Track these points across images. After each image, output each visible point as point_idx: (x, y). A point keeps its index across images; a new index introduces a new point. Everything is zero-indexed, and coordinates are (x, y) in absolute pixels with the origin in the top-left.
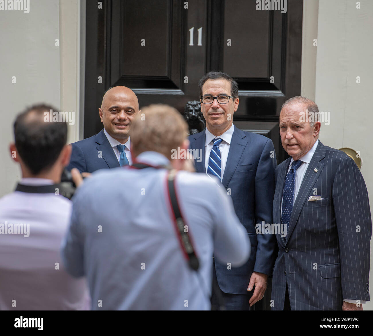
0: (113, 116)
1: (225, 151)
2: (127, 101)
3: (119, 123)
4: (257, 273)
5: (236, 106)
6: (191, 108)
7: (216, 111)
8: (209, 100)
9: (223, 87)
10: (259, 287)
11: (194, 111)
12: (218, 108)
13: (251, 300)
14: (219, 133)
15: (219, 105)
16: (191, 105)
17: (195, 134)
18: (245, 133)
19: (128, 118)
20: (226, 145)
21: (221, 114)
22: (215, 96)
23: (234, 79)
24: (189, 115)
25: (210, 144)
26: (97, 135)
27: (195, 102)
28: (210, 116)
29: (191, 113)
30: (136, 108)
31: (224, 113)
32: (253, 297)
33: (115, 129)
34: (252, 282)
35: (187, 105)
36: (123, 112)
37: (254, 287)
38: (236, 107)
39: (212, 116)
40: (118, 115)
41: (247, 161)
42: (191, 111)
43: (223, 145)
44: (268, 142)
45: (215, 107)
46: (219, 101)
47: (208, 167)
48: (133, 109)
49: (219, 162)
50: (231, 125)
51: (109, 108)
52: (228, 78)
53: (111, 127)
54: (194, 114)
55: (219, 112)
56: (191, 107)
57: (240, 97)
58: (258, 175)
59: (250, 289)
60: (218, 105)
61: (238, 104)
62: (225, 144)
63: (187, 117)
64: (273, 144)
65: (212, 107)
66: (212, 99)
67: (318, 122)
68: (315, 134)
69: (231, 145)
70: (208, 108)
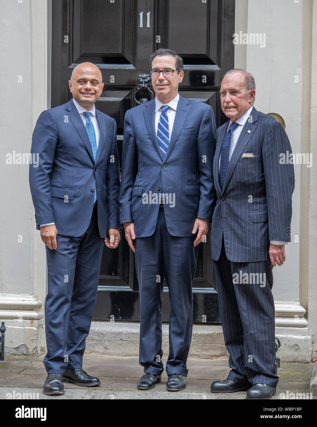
0: (80, 86)
1: (171, 116)
2: (92, 74)
3: (85, 92)
4: (200, 219)
6: (141, 80)
7: (162, 83)
8: (156, 73)
9: (169, 62)
10: (202, 230)
11: (144, 83)
12: (164, 80)
13: (195, 242)
14: (166, 101)
15: (165, 78)
16: (142, 78)
17: (145, 102)
18: (189, 101)
19: (93, 88)
20: (173, 111)
22: (162, 70)
23: (179, 55)
24: (139, 86)
25: (159, 110)
26: (67, 104)
27: (145, 75)
29: (142, 84)
30: (99, 80)
31: (168, 85)
32: (197, 239)
33: (81, 98)
34: (195, 226)
35: (138, 78)
36: (89, 83)
37: (198, 230)
38: (181, 79)
39: (158, 87)
40: (85, 86)
41: (191, 124)
42: (142, 83)
43: (170, 111)
44: (208, 108)
45: (161, 79)
46: (164, 74)
47: (158, 130)
48: (97, 81)
49: (167, 126)
50: (176, 95)
51: (78, 80)
52: (173, 54)
53: (78, 96)
54: (144, 86)
55: (164, 83)
56: (141, 79)
57: (185, 71)
58: (200, 136)
59: (194, 232)
60: (163, 77)
61: (183, 76)
63: (138, 88)
64: (212, 110)
65: (158, 79)
66: (158, 72)
67: (253, 90)
68: (250, 101)
69: (176, 111)
70: (155, 80)
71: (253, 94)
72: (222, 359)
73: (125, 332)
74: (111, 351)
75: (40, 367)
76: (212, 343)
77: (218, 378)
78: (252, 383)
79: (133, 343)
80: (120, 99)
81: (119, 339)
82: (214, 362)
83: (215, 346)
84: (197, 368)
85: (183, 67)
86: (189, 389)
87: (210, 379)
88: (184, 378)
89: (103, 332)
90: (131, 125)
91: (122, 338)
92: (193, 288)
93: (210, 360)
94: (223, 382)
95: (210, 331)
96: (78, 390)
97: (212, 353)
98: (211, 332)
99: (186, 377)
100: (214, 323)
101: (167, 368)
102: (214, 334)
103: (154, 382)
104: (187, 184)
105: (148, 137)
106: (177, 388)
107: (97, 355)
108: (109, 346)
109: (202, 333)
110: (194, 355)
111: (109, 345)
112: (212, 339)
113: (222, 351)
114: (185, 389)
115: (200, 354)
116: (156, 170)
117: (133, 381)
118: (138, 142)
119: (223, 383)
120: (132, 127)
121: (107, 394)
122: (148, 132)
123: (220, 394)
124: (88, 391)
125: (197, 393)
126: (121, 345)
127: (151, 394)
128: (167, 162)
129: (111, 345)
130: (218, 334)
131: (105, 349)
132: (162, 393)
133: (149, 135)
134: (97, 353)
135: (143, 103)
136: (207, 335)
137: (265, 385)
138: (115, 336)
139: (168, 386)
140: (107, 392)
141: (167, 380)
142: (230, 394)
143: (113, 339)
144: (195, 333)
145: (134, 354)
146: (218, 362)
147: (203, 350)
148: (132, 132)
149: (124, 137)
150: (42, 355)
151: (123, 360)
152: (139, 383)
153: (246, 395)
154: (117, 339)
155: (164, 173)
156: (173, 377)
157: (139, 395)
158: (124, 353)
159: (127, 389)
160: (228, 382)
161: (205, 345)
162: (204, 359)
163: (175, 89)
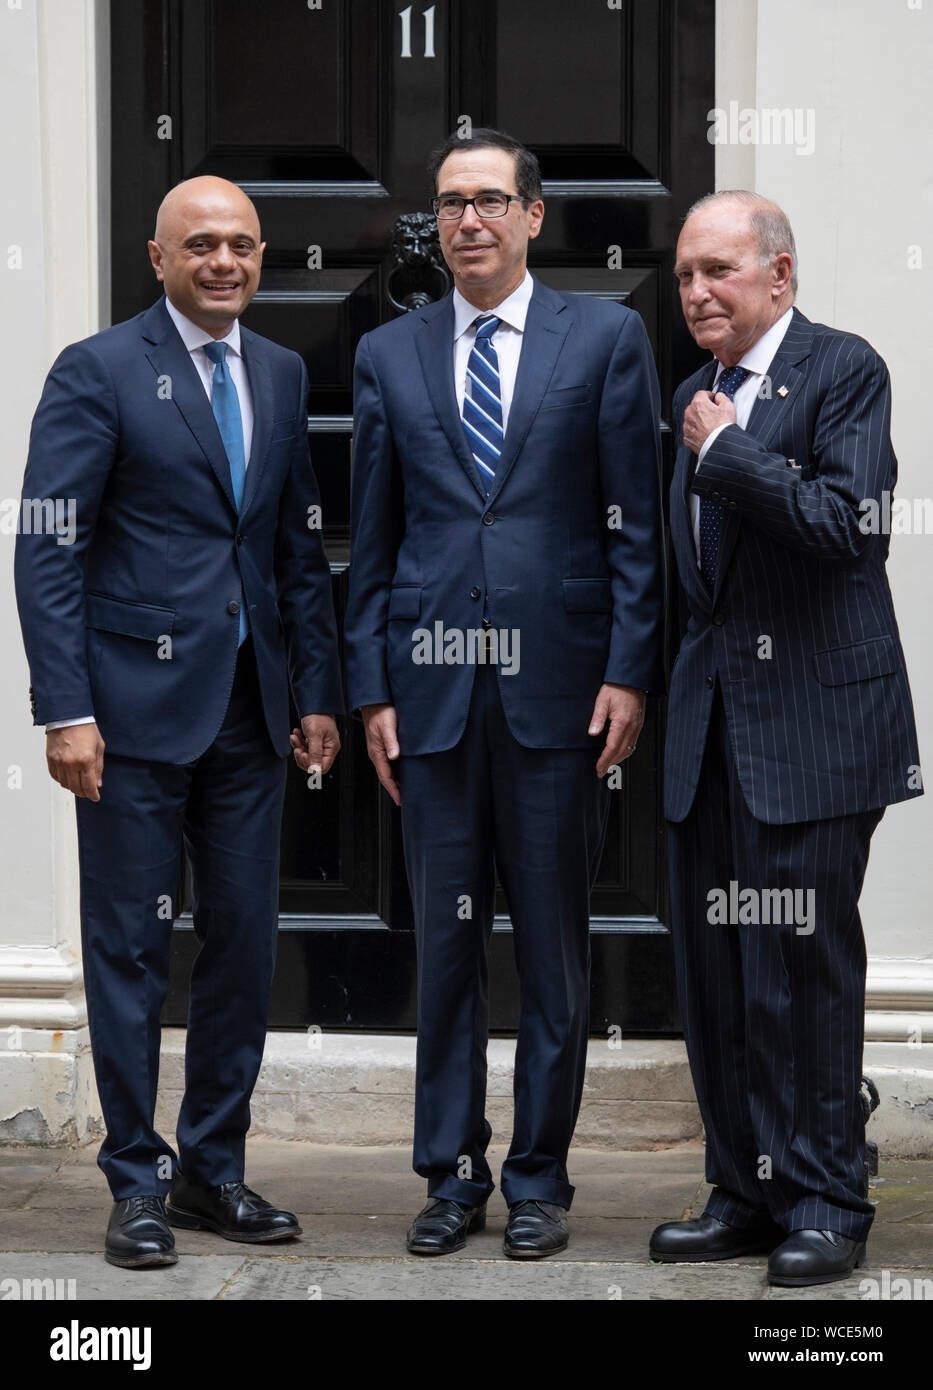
0: (197, 261)
1: (508, 350)
2: (234, 217)
3: (214, 279)
5: (534, 222)
6: (409, 233)
7: (473, 240)
8: (453, 209)
9: (493, 171)
10: (621, 723)
11: (417, 242)
12: (478, 230)
13: (601, 761)
15: (481, 222)
16: (410, 225)
17: (421, 306)
18: (564, 298)
19: (239, 265)
20: (512, 333)
21: (490, 247)
22: (470, 197)
24: (403, 253)
25: (468, 332)
26: (146, 315)
27: (420, 218)
28: (457, 255)
29: (410, 247)
30: (256, 237)
31: (495, 245)
32: (606, 752)
34: (600, 709)
35: (398, 225)
36: (224, 248)
37: (608, 723)
38: (535, 225)
39: (462, 255)
40: (211, 258)
41: (573, 375)
42: (411, 241)
43: (504, 334)
44: (628, 320)
45: (468, 228)
46: (479, 210)
47: (465, 399)
48: (251, 240)
49: (495, 385)
50: (522, 278)
51: (185, 239)
52: (506, 145)
53: (191, 295)
54: (417, 251)
55: (480, 241)
56: (408, 230)
58: (606, 413)
59: (595, 729)
60: (477, 220)
61: (542, 217)
62: (509, 331)
63: (400, 260)
64: (644, 326)
65: (461, 227)
66: (460, 205)
67: (785, 254)
68: (776, 292)
69: (525, 334)
70: (450, 232)
71: (784, 267)
72: (686, 1151)
73: (365, 1067)
74: (319, 1128)
75: (86, 1185)
76: (652, 1096)
77: (672, 1214)
78: (788, 1227)
79: (391, 1100)
80: (339, 296)
81: (346, 1087)
82: (659, 1160)
83: (663, 1107)
84: (605, 1180)
85: (540, 186)
86: (578, 1250)
87: (648, 1215)
88: (561, 1213)
89: (293, 1067)
90: (378, 384)
91: (355, 1085)
92: (591, 919)
93: (645, 1154)
94: (688, 1225)
95: (645, 1057)
96: (213, 1257)
97: (651, 1130)
98: (648, 1061)
99: (568, 1210)
100: (659, 1030)
101: (504, 1181)
102: (660, 1068)
103: (463, 1228)
104: (568, 575)
105: (435, 422)
106: (539, 1248)
107: (275, 1141)
108: (312, 1110)
109: (619, 1065)
110: (595, 1137)
111: (312, 1107)
112: (651, 1086)
113: (685, 1123)
114: (566, 1252)
115: (614, 1135)
116: (462, 533)
117: (395, 1226)
118: (402, 439)
119: (691, 1230)
120: (379, 389)
121: (309, 1270)
122: (434, 407)
123: (682, 1267)
124: (246, 1262)
125: (605, 1264)
126: (352, 1110)
127: (453, 1268)
128: (500, 503)
129: (321, 1108)
130: (674, 1067)
131: (300, 1123)
132: (490, 1267)
133: (437, 416)
134: (274, 1136)
135: (414, 308)
136: (637, 1070)
137: (829, 1234)
138: (334, 1081)
139: (508, 1240)
140: (306, 1263)
141: (503, 1222)
142: (712, 1264)
143: (326, 1089)
144: (596, 1066)
145: (398, 1137)
146: (672, 1159)
147: (624, 1120)
148: (380, 407)
149: (355, 422)
150: (92, 1145)
151: (357, 1158)
152: (412, 1232)
153: (765, 1268)
154: (339, 1088)
155: (489, 542)
156: (523, 1213)
157: (412, 1272)
158: (364, 1134)
159: (371, 1255)
160: (707, 1226)
161: (629, 1104)
162: (626, 1149)
163: (518, 260)
